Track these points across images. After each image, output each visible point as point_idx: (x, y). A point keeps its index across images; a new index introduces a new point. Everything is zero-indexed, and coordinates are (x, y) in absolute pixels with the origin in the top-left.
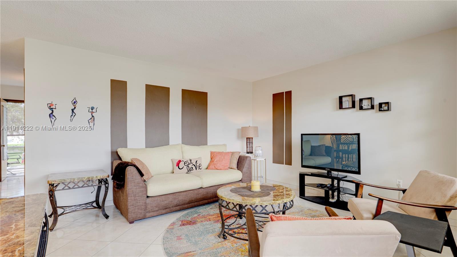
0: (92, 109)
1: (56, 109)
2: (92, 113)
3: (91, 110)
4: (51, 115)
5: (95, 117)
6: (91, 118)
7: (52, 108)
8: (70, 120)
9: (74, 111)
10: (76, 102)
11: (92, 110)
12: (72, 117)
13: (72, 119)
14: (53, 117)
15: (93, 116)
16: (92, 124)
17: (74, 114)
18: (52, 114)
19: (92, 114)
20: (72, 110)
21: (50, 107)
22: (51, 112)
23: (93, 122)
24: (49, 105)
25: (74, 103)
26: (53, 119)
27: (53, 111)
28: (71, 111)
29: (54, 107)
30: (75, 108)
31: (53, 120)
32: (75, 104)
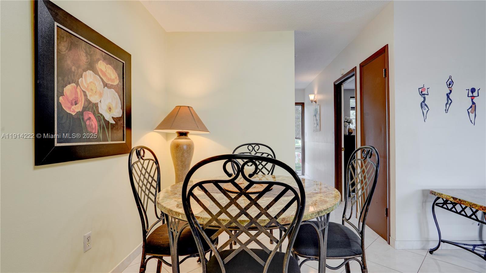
0: (472, 92)
1: (428, 95)
2: (472, 98)
3: (470, 94)
4: (423, 104)
5: (476, 105)
6: (471, 107)
7: (424, 94)
8: (446, 110)
9: (450, 97)
10: (452, 83)
11: (472, 94)
12: (448, 106)
13: (447, 109)
14: (425, 106)
15: (474, 103)
16: (472, 116)
17: (450, 101)
18: (424, 102)
19: (472, 100)
20: (447, 95)
21: (422, 93)
22: (423, 99)
23: (473, 112)
24: (420, 90)
25: (450, 84)
26: (425, 109)
27: (424, 98)
28: (446, 97)
29: (425, 92)
30: (451, 91)
31: (425, 112)
32: (451, 86)
